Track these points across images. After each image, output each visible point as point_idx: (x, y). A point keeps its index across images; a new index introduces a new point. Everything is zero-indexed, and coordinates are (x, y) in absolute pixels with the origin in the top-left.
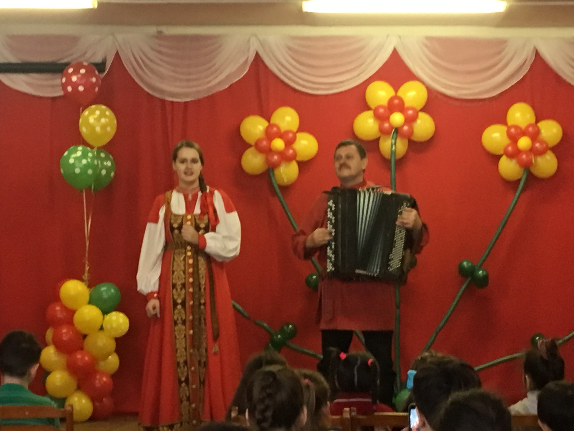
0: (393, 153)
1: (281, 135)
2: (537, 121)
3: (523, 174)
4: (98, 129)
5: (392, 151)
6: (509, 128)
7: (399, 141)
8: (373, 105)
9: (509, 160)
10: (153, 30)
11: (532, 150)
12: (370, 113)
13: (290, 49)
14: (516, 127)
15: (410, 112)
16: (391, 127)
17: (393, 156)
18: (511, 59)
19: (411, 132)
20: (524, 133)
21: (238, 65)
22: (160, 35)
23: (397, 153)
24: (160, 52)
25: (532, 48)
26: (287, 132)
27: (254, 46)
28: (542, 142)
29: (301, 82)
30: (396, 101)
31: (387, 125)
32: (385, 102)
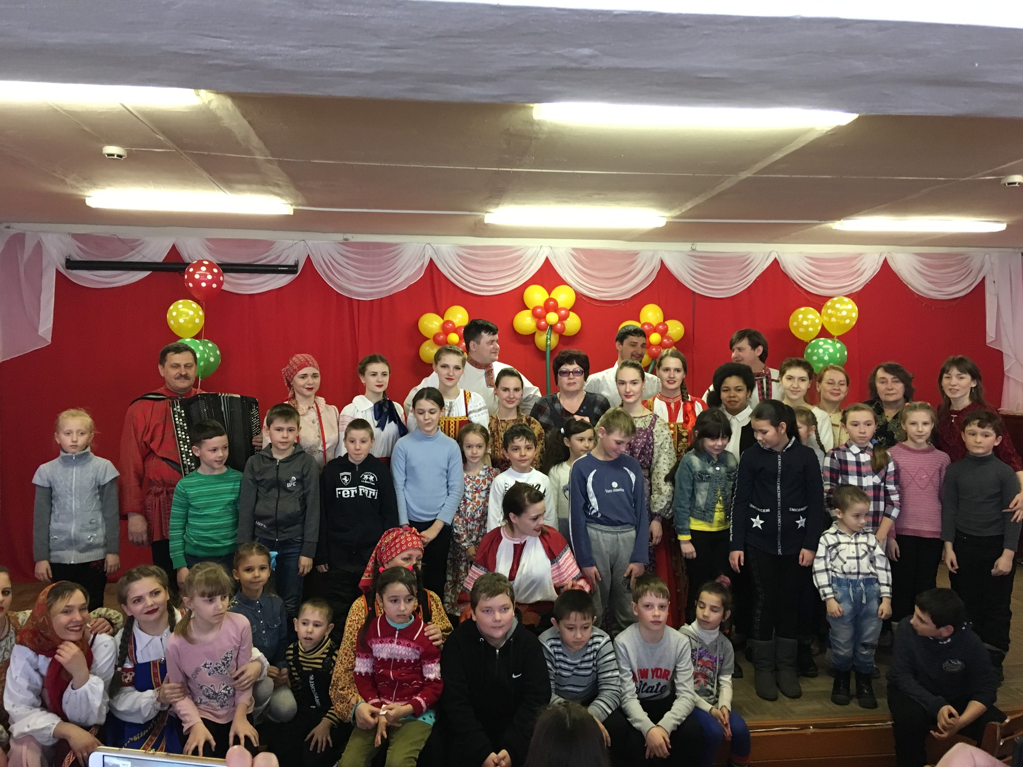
0: (547, 345)
1: (455, 330)
2: (665, 320)
7: (552, 336)
8: (530, 306)
10: (340, 237)
11: (661, 345)
12: (528, 312)
13: (459, 255)
14: (649, 324)
15: (563, 312)
16: (547, 324)
17: (547, 348)
18: (642, 268)
19: (563, 329)
20: (655, 330)
21: (415, 270)
22: (346, 243)
23: (550, 345)
24: (347, 257)
25: (659, 258)
27: (429, 253)
28: (669, 338)
29: (469, 285)
30: (552, 303)
31: (543, 323)
32: (541, 304)
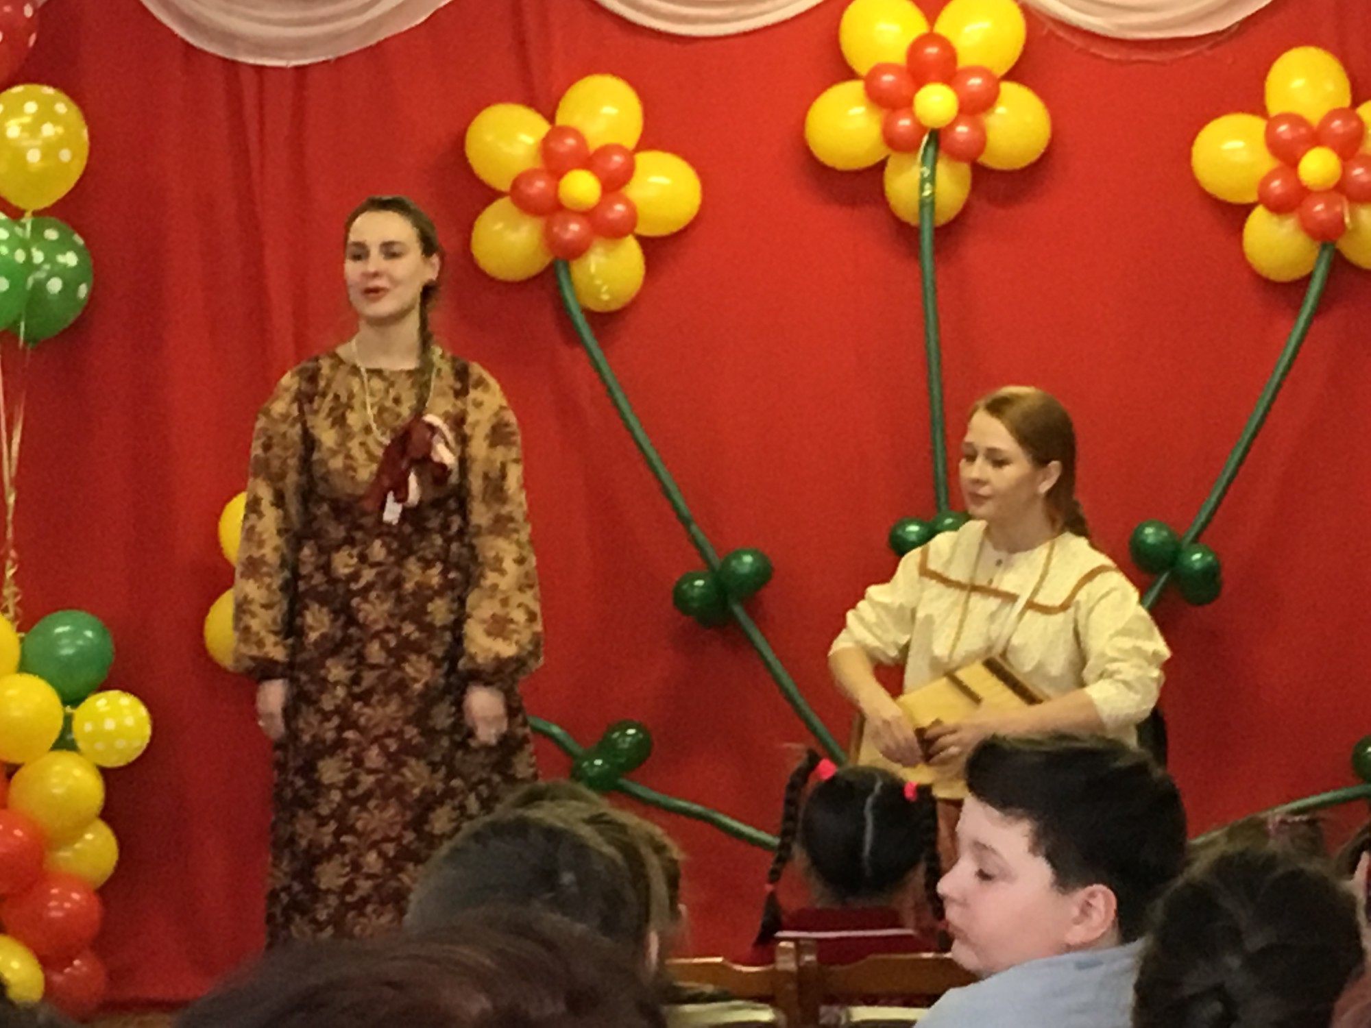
0: (928, 204)
1: (589, 160)
2: (1357, 100)
3: (1318, 261)
4: (34, 156)
5: (922, 204)
6: (1272, 123)
7: (943, 170)
8: (862, 66)
9: (1275, 219)
11: (1344, 189)
12: (855, 89)
14: (1296, 120)
15: (975, 82)
16: (920, 128)
17: (927, 216)
19: (981, 143)
20: (1315, 137)
23: (938, 206)
26: (606, 151)
30: (932, 50)
31: (904, 123)
32: (897, 54)
